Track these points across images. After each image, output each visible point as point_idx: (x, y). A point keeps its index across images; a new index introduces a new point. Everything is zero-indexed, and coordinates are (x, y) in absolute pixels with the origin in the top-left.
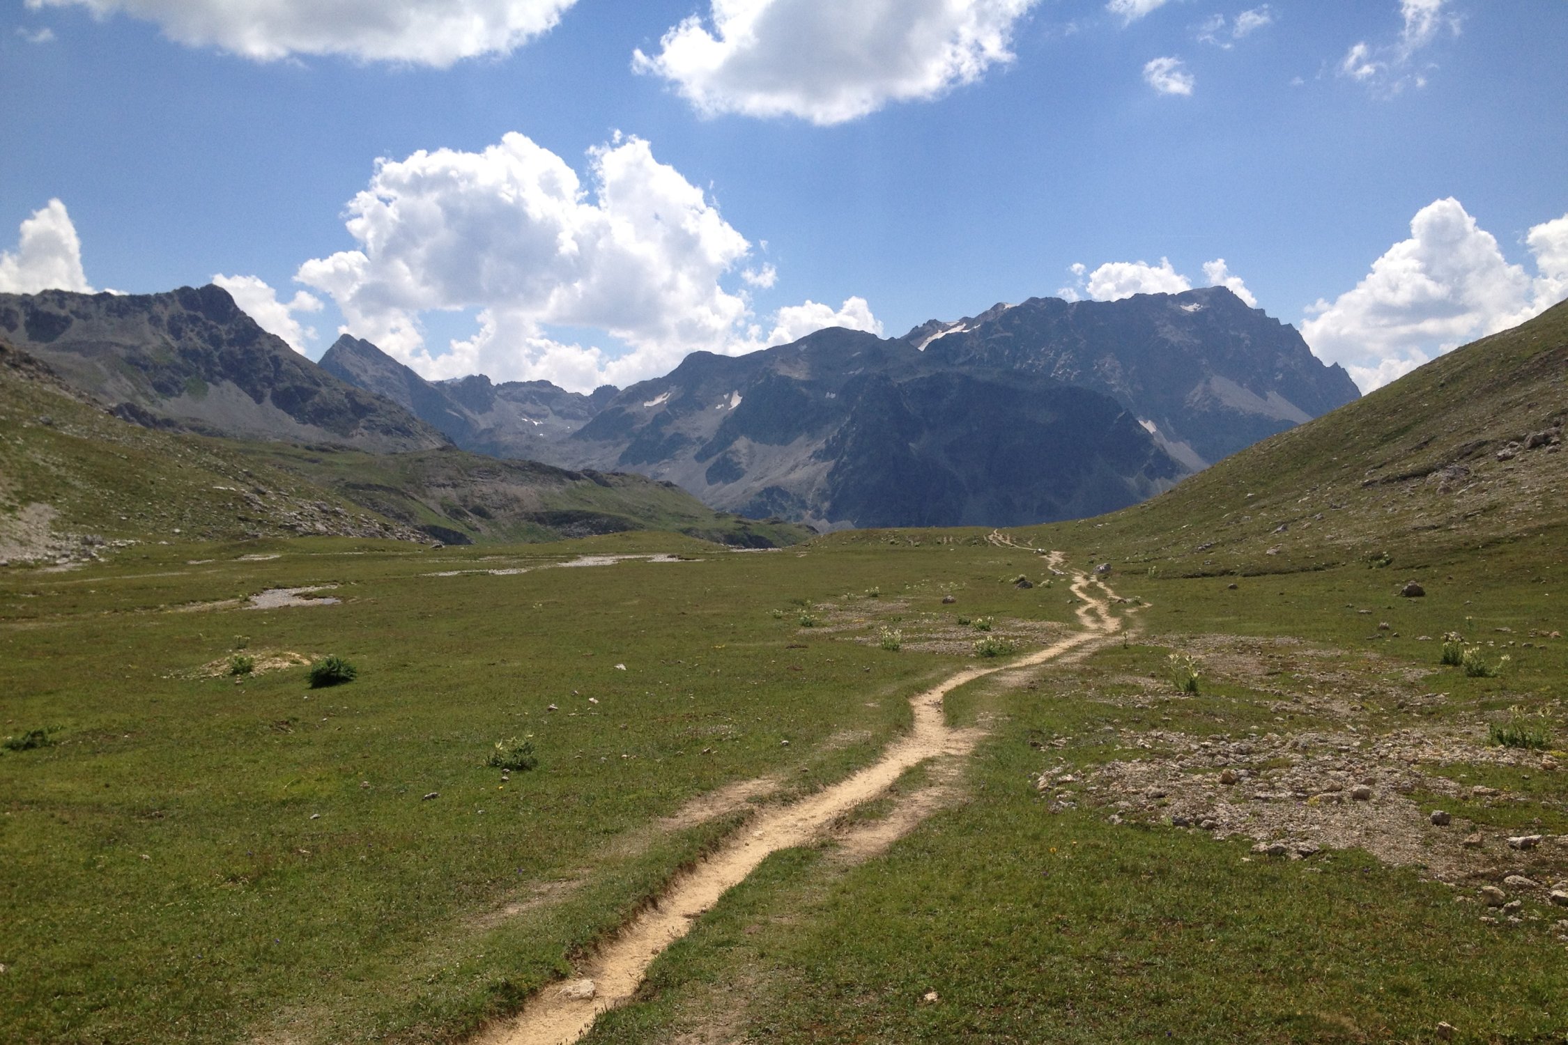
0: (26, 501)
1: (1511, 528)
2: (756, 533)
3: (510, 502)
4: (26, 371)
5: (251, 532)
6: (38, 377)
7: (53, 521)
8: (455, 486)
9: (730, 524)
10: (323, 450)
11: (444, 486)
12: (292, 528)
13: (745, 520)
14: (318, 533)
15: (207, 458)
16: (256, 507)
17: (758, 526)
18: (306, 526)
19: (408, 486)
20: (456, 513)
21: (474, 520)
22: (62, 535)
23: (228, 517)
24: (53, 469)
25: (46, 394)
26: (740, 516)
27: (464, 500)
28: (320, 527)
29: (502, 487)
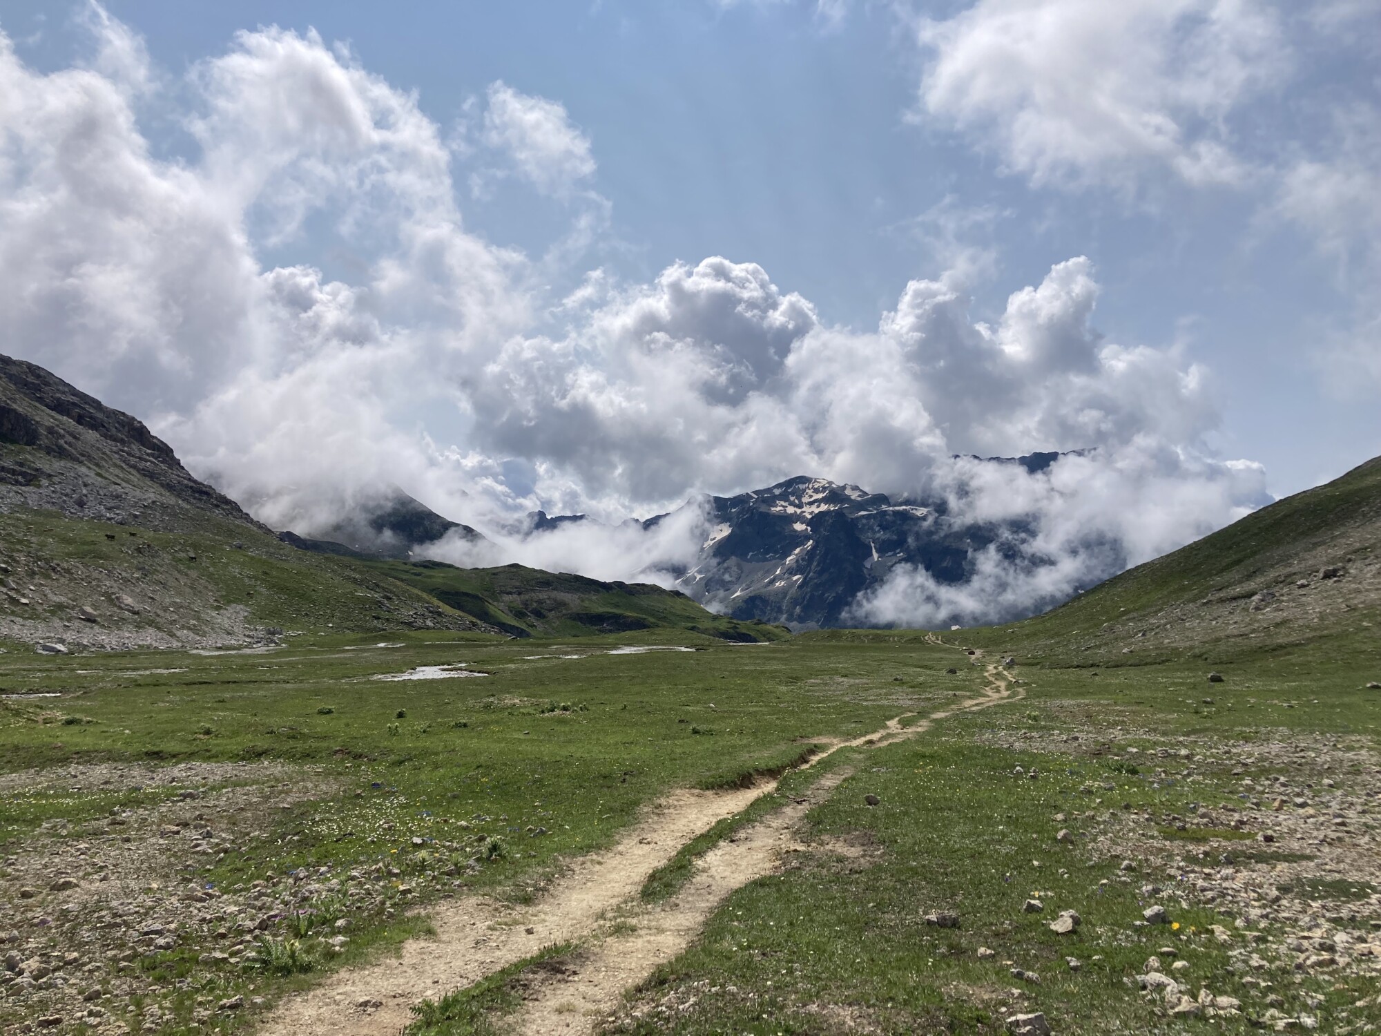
0: (229, 602)
1: (1294, 638)
2: (744, 631)
3: (561, 604)
4: (223, 509)
5: (380, 626)
6: (231, 514)
7: (245, 617)
8: (519, 594)
9: (723, 625)
10: (425, 567)
11: (511, 593)
12: (410, 624)
13: (735, 621)
14: (428, 628)
15: (347, 573)
16: (384, 608)
17: (745, 626)
18: (419, 622)
19: (485, 593)
20: (519, 614)
21: (532, 619)
22: (252, 627)
23: (365, 615)
24: (246, 580)
25: (238, 526)
26: (731, 618)
27: (526, 604)
28: (429, 623)
29: (554, 594)
